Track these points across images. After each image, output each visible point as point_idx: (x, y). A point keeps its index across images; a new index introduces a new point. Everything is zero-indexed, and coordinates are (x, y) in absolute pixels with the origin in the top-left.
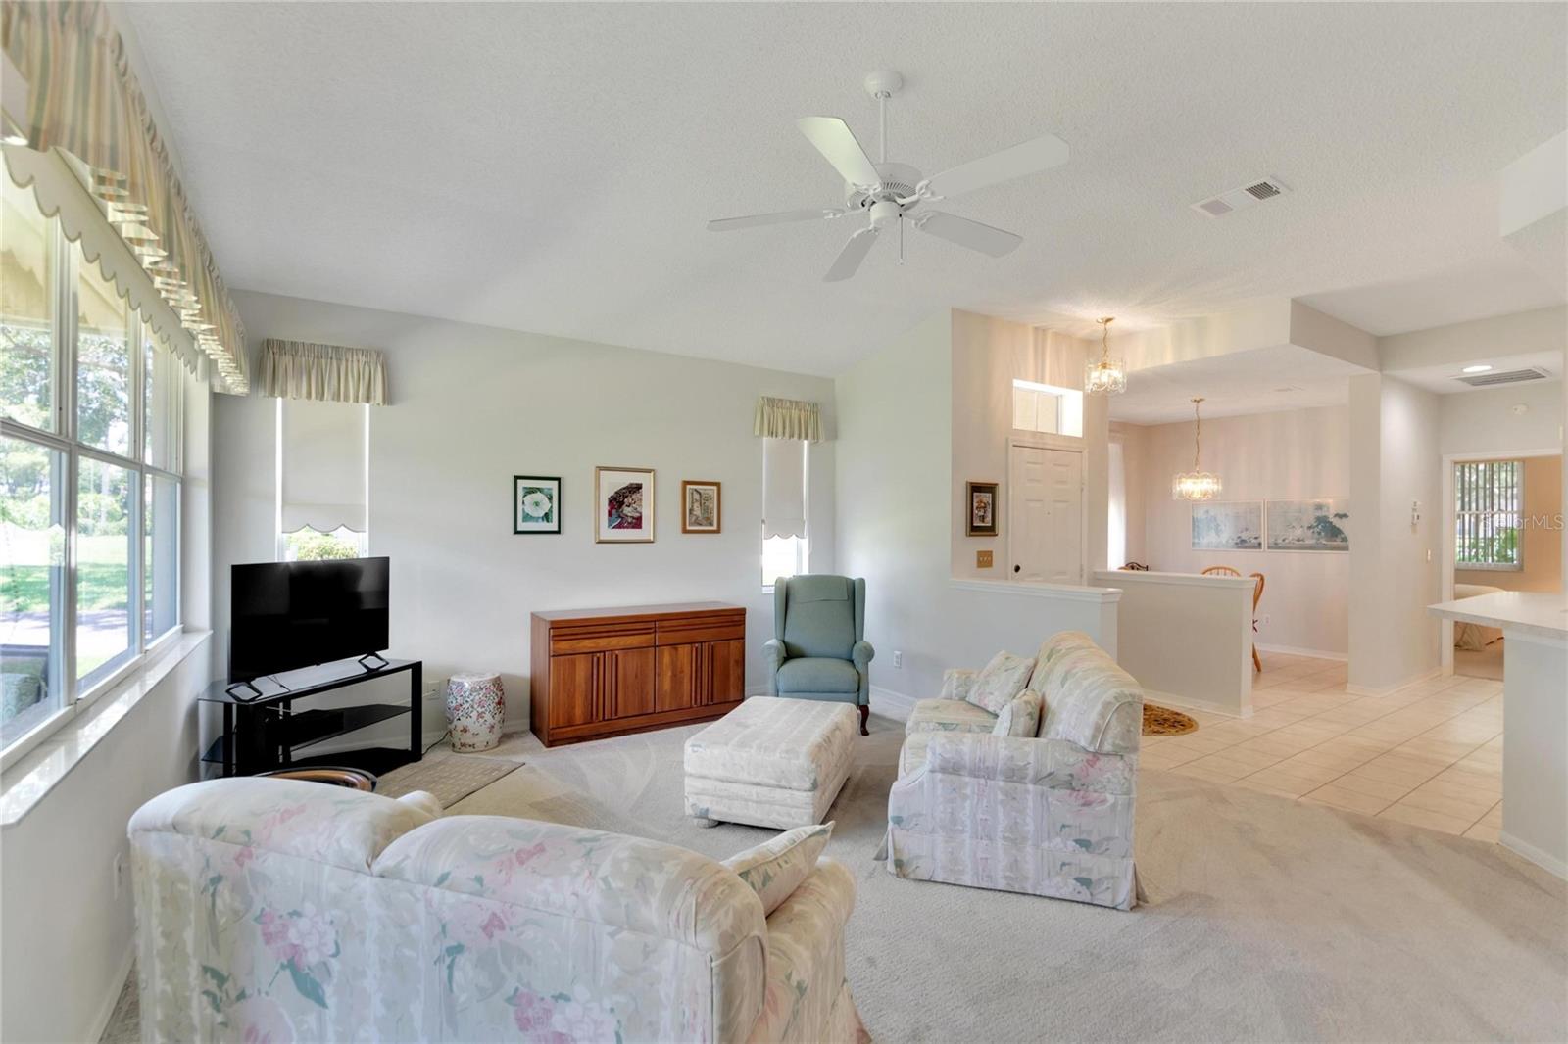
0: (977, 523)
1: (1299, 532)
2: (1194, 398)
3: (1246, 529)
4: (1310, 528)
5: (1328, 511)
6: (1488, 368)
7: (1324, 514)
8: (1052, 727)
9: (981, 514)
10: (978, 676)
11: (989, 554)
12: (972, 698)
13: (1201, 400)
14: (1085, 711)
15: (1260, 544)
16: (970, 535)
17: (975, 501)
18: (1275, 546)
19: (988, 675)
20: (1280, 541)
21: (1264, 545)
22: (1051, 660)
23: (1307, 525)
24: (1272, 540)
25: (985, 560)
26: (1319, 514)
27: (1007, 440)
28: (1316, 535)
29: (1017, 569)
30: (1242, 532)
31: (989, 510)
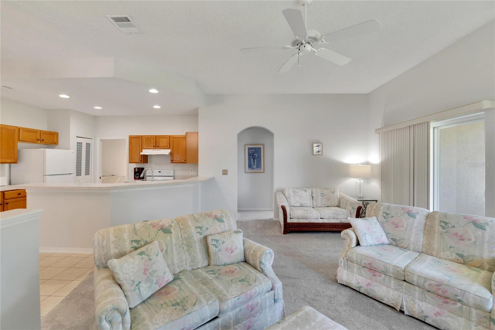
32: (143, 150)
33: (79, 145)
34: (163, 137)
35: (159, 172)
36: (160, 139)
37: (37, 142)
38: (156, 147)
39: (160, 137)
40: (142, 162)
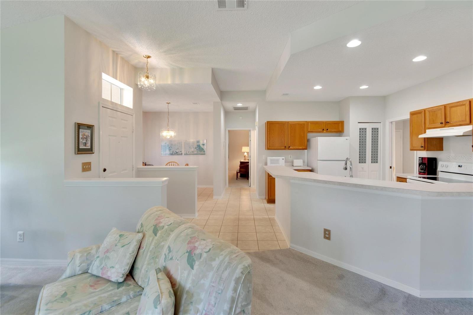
0: (81, 147)
1: (193, 150)
2: (167, 102)
3: (178, 149)
4: (195, 148)
5: (200, 143)
6: (242, 105)
7: (199, 144)
8: (191, 307)
9: (84, 141)
10: (97, 251)
11: (89, 164)
12: (94, 270)
13: (170, 103)
14: (222, 291)
15: (182, 153)
16: (78, 154)
17: (80, 134)
18: (186, 154)
19: (107, 251)
20: (187, 152)
21: (183, 154)
22: (158, 235)
23: (194, 147)
24: (185, 152)
25: (86, 167)
26: (198, 144)
27: (99, 103)
28: (197, 151)
29: (105, 170)
30: (177, 150)
31: (89, 140)
32: (427, 131)
33: (363, 131)
34: (459, 104)
35: (459, 166)
36: (453, 109)
37: (323, 132)
38: (446, 123)
39: (451, 105)
40: (425, 149)
